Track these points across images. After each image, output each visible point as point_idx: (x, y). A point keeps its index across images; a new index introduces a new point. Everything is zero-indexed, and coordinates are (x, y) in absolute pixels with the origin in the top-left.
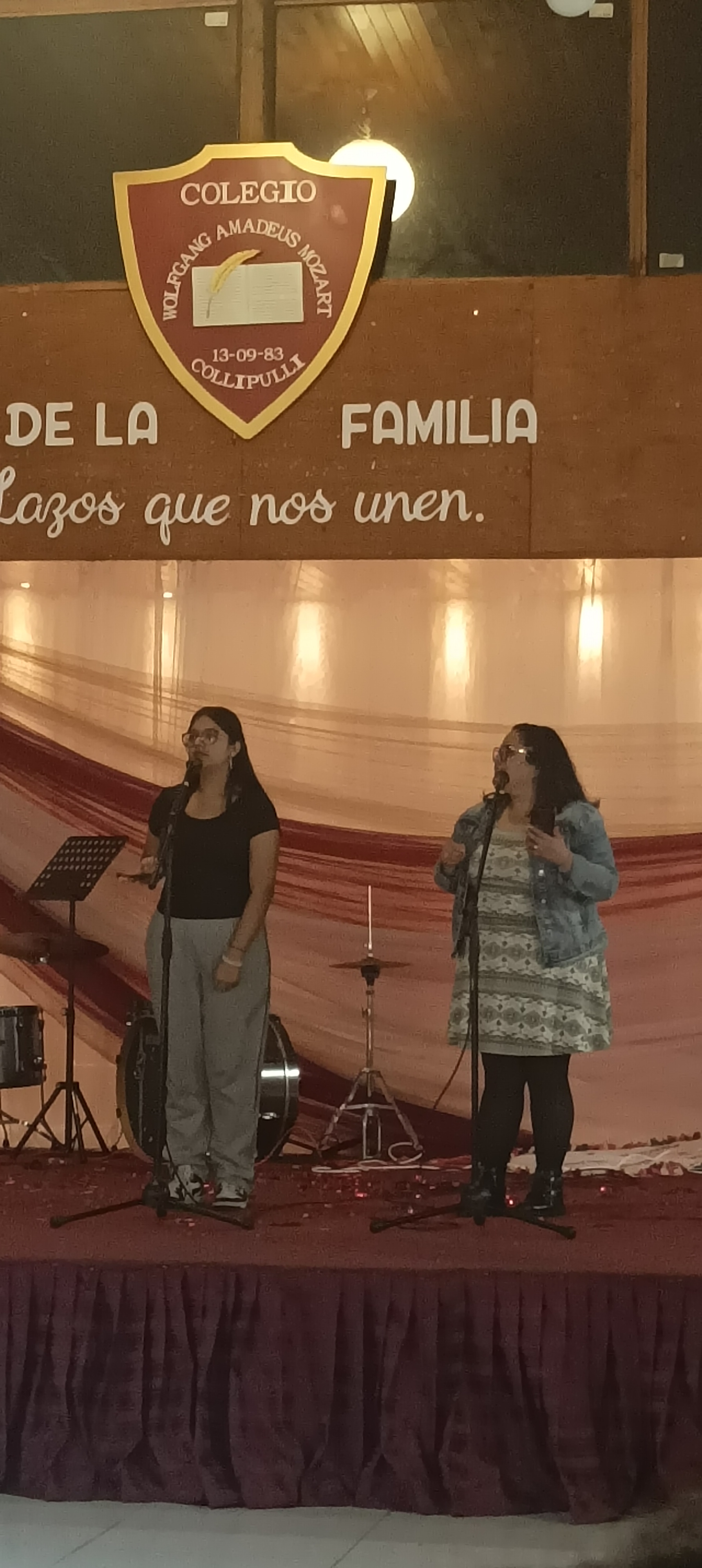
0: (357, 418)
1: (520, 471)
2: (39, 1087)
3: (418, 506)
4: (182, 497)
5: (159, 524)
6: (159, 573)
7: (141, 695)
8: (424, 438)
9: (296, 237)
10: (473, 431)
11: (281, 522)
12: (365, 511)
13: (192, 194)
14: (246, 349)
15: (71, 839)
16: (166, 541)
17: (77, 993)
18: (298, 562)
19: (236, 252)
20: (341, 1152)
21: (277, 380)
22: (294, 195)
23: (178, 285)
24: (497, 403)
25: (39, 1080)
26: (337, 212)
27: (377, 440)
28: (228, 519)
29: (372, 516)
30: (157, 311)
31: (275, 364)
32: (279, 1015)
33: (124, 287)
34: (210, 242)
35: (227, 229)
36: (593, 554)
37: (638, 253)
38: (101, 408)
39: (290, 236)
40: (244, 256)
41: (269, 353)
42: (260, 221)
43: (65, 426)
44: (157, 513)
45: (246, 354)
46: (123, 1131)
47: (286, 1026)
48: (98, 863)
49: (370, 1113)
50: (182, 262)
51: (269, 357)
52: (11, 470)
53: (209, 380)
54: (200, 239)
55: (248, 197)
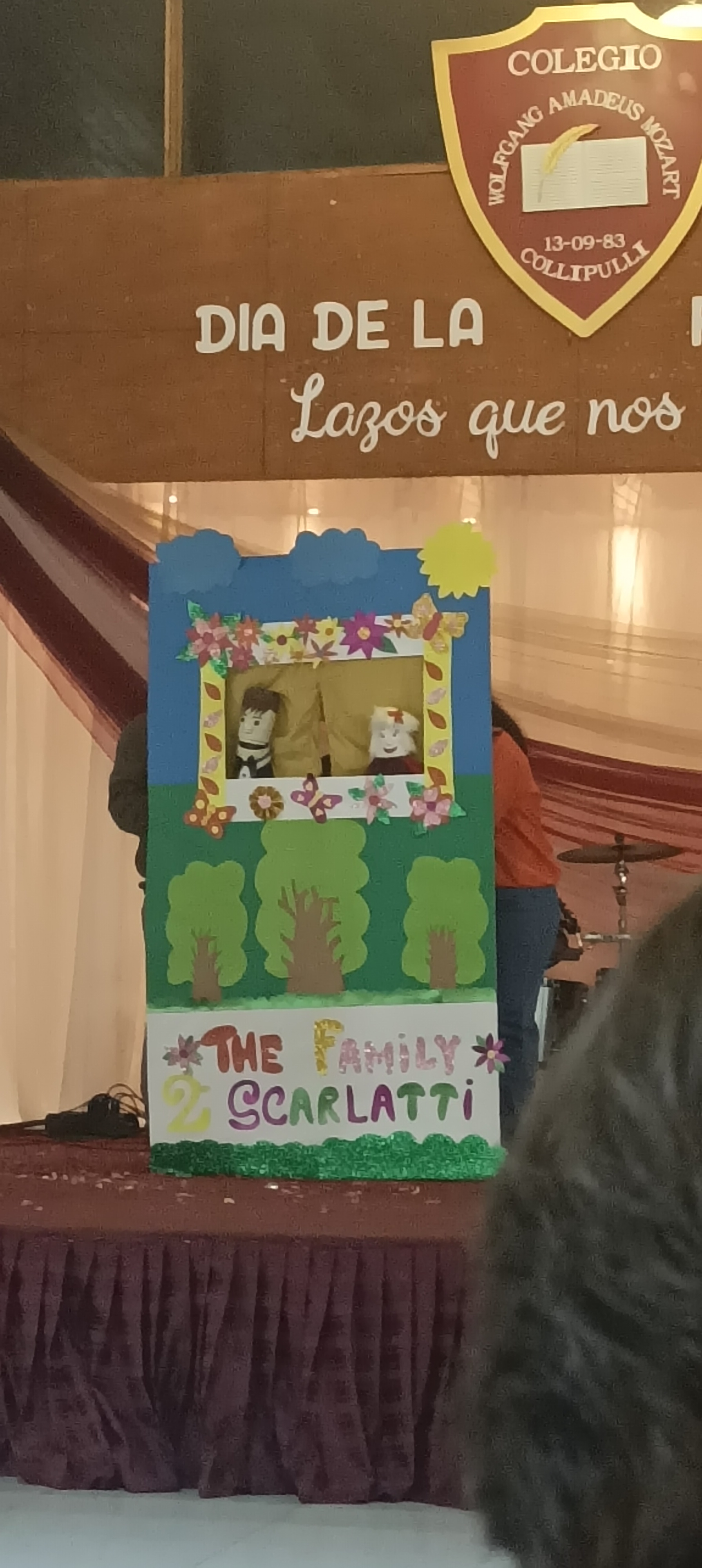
4: (510, 405)
5: (486, 435)
9: (638, 108)
11: (623, 430)
13: (521, 63)
14: (582, 237)
16: (493, 454)
19: (570, 128)
21: (619, 271)
22: (637, 63)
23: (505, 166)
26: (685, 80)
28: (562, 428)
30: (482, 195)
31: (615, 253)
33: (445, 169)
34: (541, 117)
35: (561, 102)
38: (419, 306)
39: (631, 109)
40: (579, 132)
41: (608, 241)
42: (598, 92)
43: (379, 326)
44: (483, 422)
45: (583, 241)
50: (510, 140)
51: (608, 244)
52: (318, 376)
53: (540, 272)
54: (530, 113)
55: (585, 65)
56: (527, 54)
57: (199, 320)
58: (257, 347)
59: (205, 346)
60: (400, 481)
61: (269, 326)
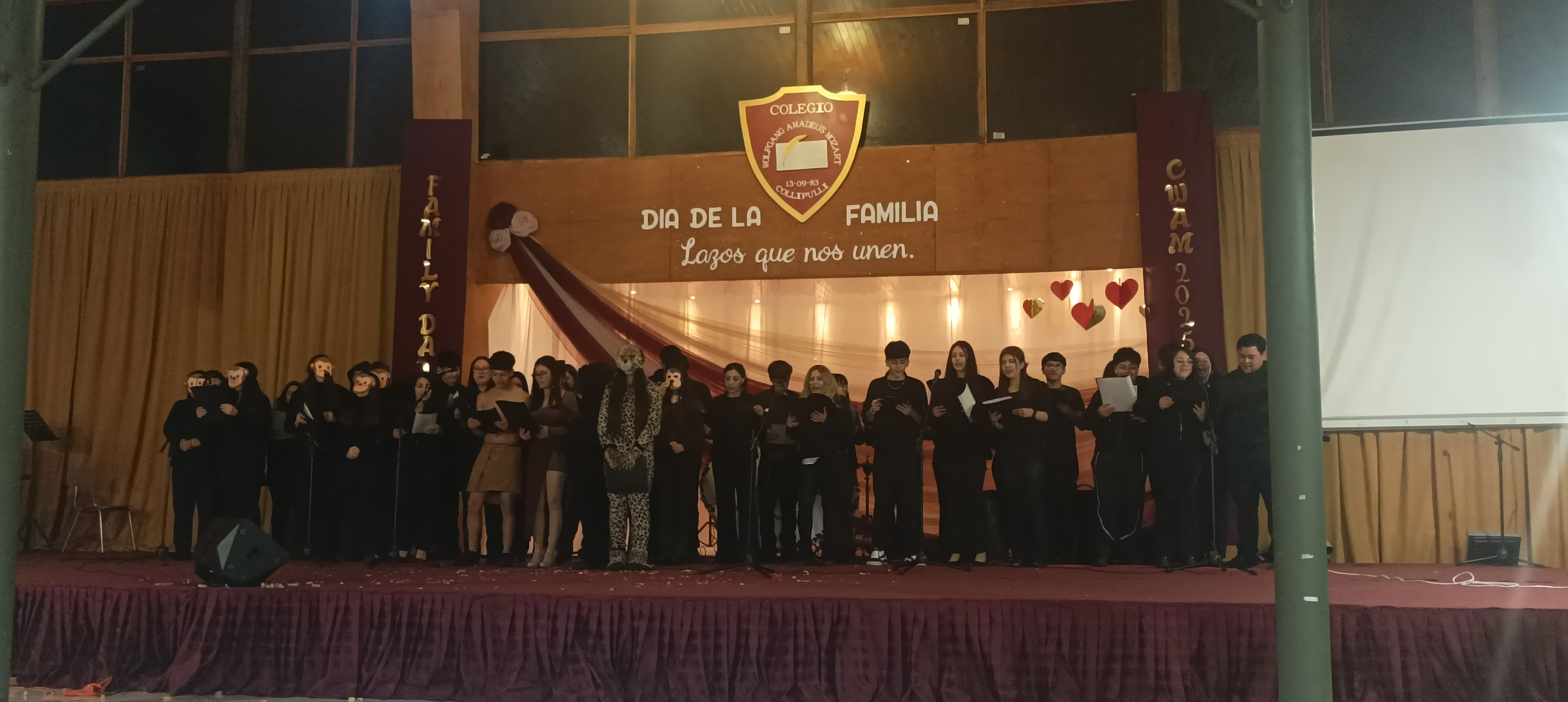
0: (853, 212)
1: (930, 234)
3: (883, 251)
4: (772, 250)
5: (762, 263)
8: (885, 220)
9: (823, 128)
10: (907, 217)
11: (819, 261)
12: (858, 254)
13: (775, 110)
14: (801, 181)
16: (765, 270)
18: (823, 280)
19: (796, 136)
21: (816, 195)
22: (823, 110)
23: (769, 152)
24: (918, 203)
26: (843, 117)
27: (863, 221)
28: (794, 260)
29: (861, 257)
30: (760, 163)
31: (815, 188)
33: (744, 153)
34: (784, 132)
35: (792, 126)
37: (983, 132)
38: (734, 210)
39: (821, 128)
40: (800, 138)
42: (807, 122)
43: (718, 218)
44: (761, 257)
45: (801, 183)
50: (771, 141)
51: (812, 184)
52: (693, 239)
53: (784, 196)
54: (779, 130)
55: (801, 111)
56: (778, 107)
57: (643, 216)
58: (667, 227)
59: (646, 226)
60: (727, 282)
61: (672, 218)
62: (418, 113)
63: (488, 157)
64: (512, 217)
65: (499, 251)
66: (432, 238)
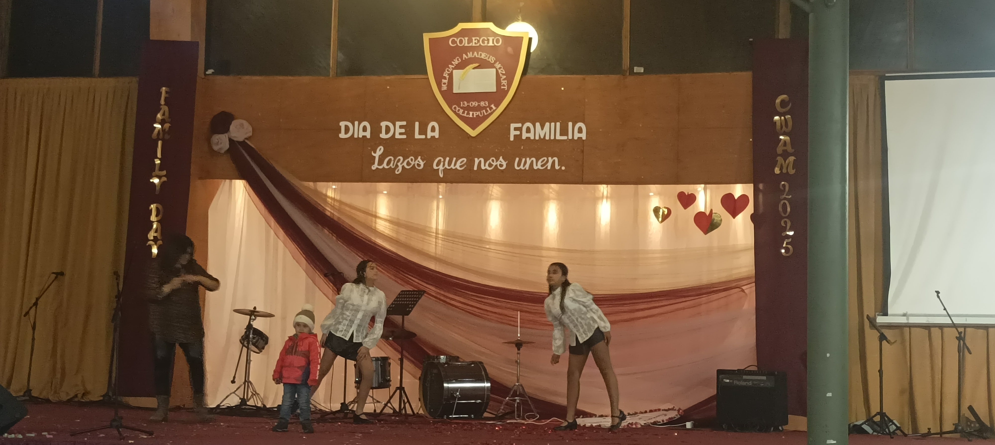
0: (516, 129)
1: (579, 150)
2: (388, 389)
3: (540, 163)
4: (448, 159)
5: (438, 169)
6: (438, 188)
7: (430, 236)
8: (542, 137)
9: (493, 59)
10: (561, 135)
11: (486, 169)
12: (519, 165)
13: (454, 42)
14: (473, 102)
15: (402, 291)
16: (441, 175)
17: (404, 352)
18: (492, 185)
19: (470, 65)
20: (506, 417)
21: (486, 114)
22: (493, 43)
23: (447, 77)
24: (570, 124)
25: (388, 386)
26: (510, 50)
27: (524, 137)
28: (465, 167)
29: (522, 167)
30: (439, 86)
31: (485, 108)
32: (483, 361)
33: (426, 77)
34: (460, 61)
35: (467, 55)
36: (607, 183)
37: (626, 67)
38: (417, 124)
39: (491, 58)
40: (473, 66)
41: (482, 104)
42: (480, 53)
43: (403, 131)
44: (438, 164)
46: (421, 407)
47: (485, 366)
48: (414, 301)
49: (518, 401)
50: (449, 68)
51: (482, 105)
52: (381, 147)
53: (459, 114)
54: (456, 59)
56: (456, 39)
57: (340, 127)
58: (360, 136)
59: (342, 135)
60: (409, 184)
61: (365, 129)
62: (155, 34)
63: (213, 72)
64: (230, 124)
65: (219, 153)
66: (163, 140)
